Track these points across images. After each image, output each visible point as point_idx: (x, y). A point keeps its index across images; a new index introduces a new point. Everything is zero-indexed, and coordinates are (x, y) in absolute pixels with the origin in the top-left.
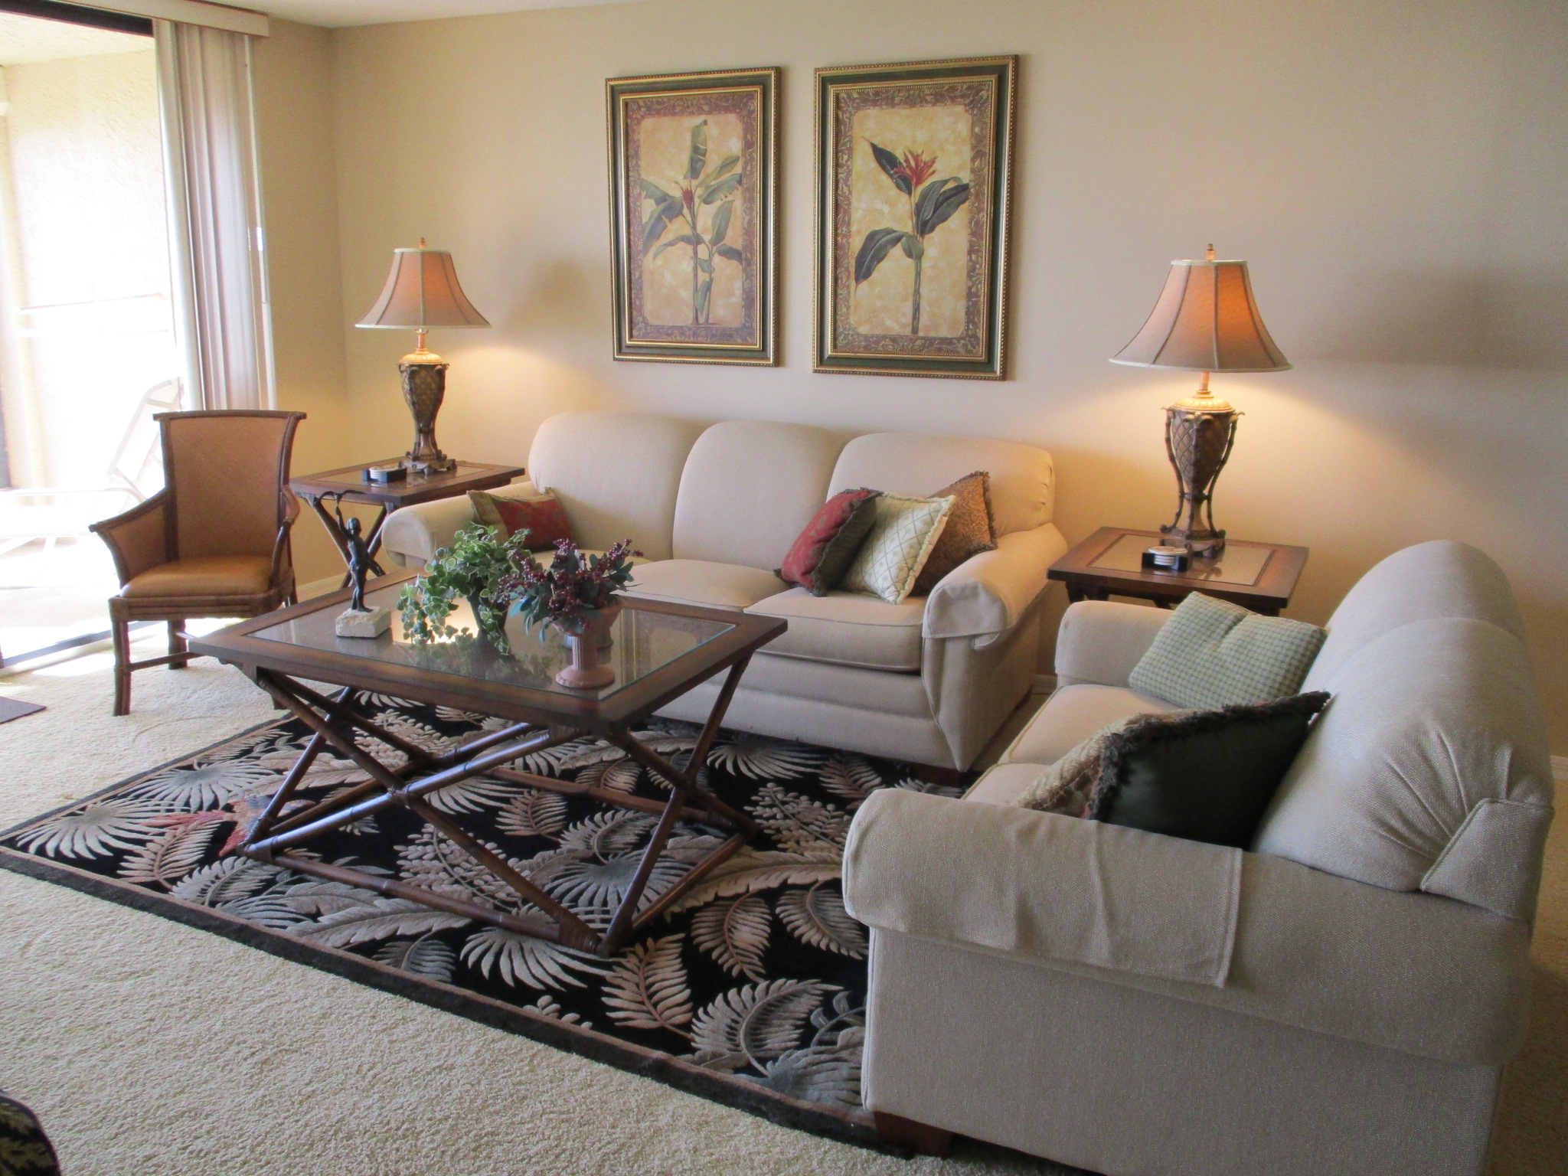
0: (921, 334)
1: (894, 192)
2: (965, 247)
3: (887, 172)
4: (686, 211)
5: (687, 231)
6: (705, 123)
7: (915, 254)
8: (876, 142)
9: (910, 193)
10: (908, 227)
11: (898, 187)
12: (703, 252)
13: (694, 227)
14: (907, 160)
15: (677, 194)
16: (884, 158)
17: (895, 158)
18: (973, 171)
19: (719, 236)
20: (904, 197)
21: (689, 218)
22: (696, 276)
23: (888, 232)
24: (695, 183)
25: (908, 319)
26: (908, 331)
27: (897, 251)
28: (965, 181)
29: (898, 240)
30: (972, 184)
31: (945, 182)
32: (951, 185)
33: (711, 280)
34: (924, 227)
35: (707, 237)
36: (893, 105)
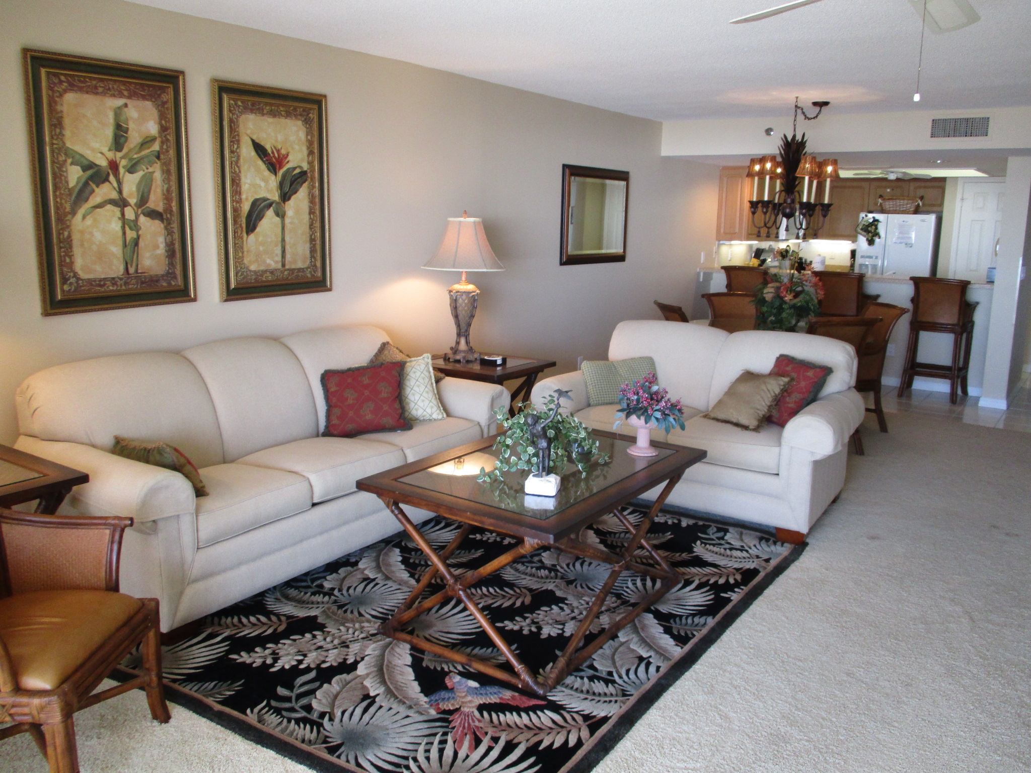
0: (287, 267)
1: (267, 173)
2: (307, 210)
3: (262, 159)
4: (112, 178)
5: (114, 195)
6: (126, 105)
7: (280, 214)
8: (254, 137)
9: (276, 175)
10: (275, 196)
11: (269, 169)
12: (130, 213)
13: (120, 192)
14: (273, 153)
15: (103, 163)
16: (259, 148)
17: (266, 150)
18: (309, 163)
19: (143, 200)
20: (273, 177)
21: (115, 185)
22: (124, 233)
23: (265, 199)
24: (119, 155)
25: (279, 258)
26: (279, 266)
27: (270, 213)
28: (305, 169)
29: (270, 205)
30: (309, 171)
31: (295, 169)
32: (298, 171)
33: (139, 237)
34: (285, 197)
35: (133, 201)
36: (263, 115)
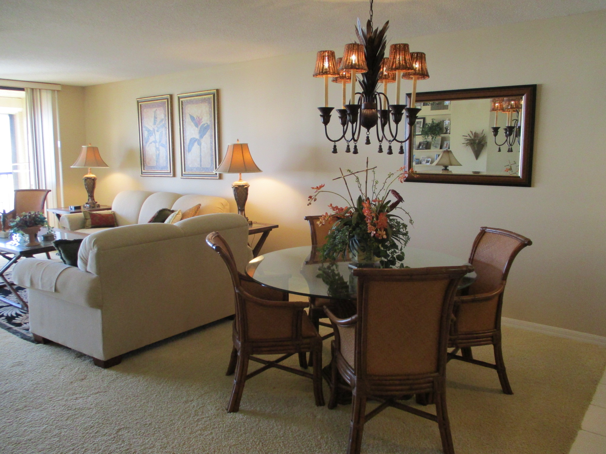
0: (202, 167)
1: (194, 127)
2: (209, 142)
3: (193, 122)
4: (154, 134)
5: (154, 140)
6: (156, 110)
7: (200, 144)
8: (190, 114)
9: (198, 128)
10: (197, 137)
11: (195, 125)
12: (157, 144)
13: (155, 138)
14: (197, 119)
15: (152, 129)
16: (192, 118)
17: (194, 118)
18: (210, 121)
19: (160, 142)
20: (197, 129)
21: (154, 136)
22: (156, 152)
23: (194, 138)
24: (155, 126)
25: (199, 163)
26: (199, 166)
27: (196, 144)
28: (209, 124)
29: (196, 140)
30: (210, 125)
31: (204, 124)
32: (206, 125)
33: (159, 153)
34: (201, 137)
35: (158, 141)
36: (193, 104)
